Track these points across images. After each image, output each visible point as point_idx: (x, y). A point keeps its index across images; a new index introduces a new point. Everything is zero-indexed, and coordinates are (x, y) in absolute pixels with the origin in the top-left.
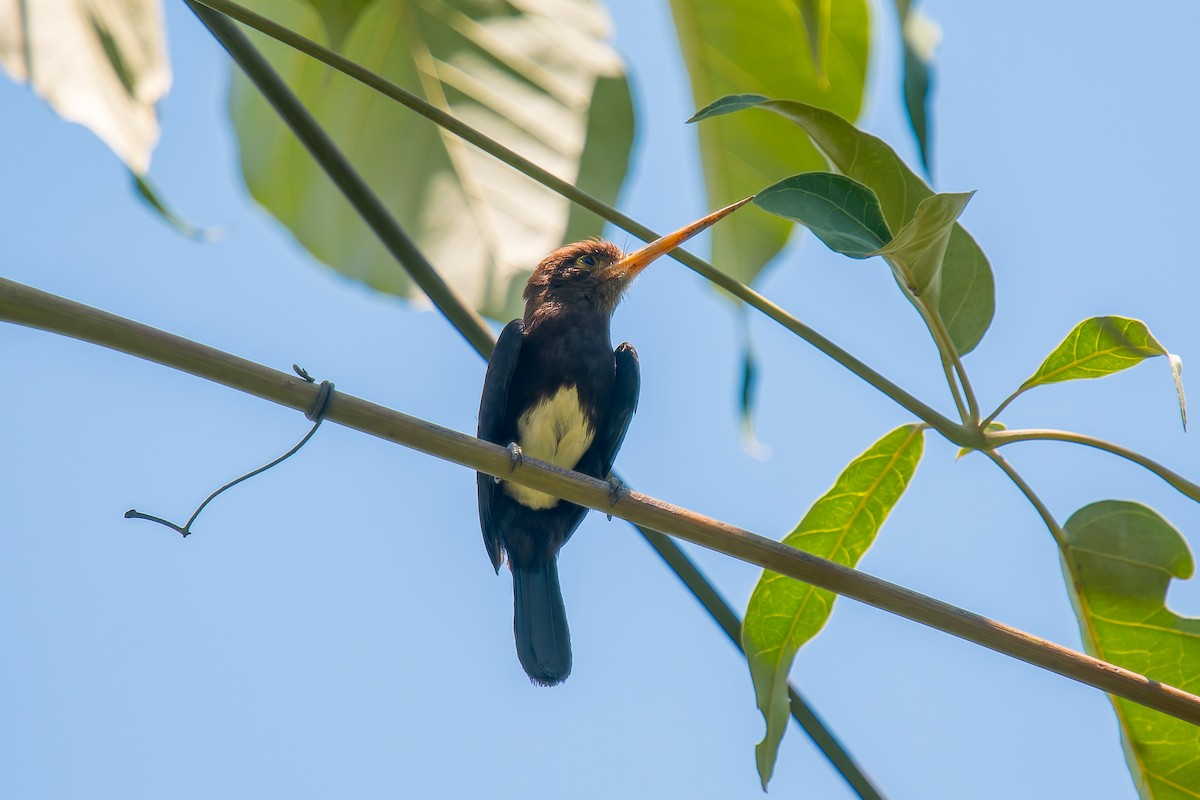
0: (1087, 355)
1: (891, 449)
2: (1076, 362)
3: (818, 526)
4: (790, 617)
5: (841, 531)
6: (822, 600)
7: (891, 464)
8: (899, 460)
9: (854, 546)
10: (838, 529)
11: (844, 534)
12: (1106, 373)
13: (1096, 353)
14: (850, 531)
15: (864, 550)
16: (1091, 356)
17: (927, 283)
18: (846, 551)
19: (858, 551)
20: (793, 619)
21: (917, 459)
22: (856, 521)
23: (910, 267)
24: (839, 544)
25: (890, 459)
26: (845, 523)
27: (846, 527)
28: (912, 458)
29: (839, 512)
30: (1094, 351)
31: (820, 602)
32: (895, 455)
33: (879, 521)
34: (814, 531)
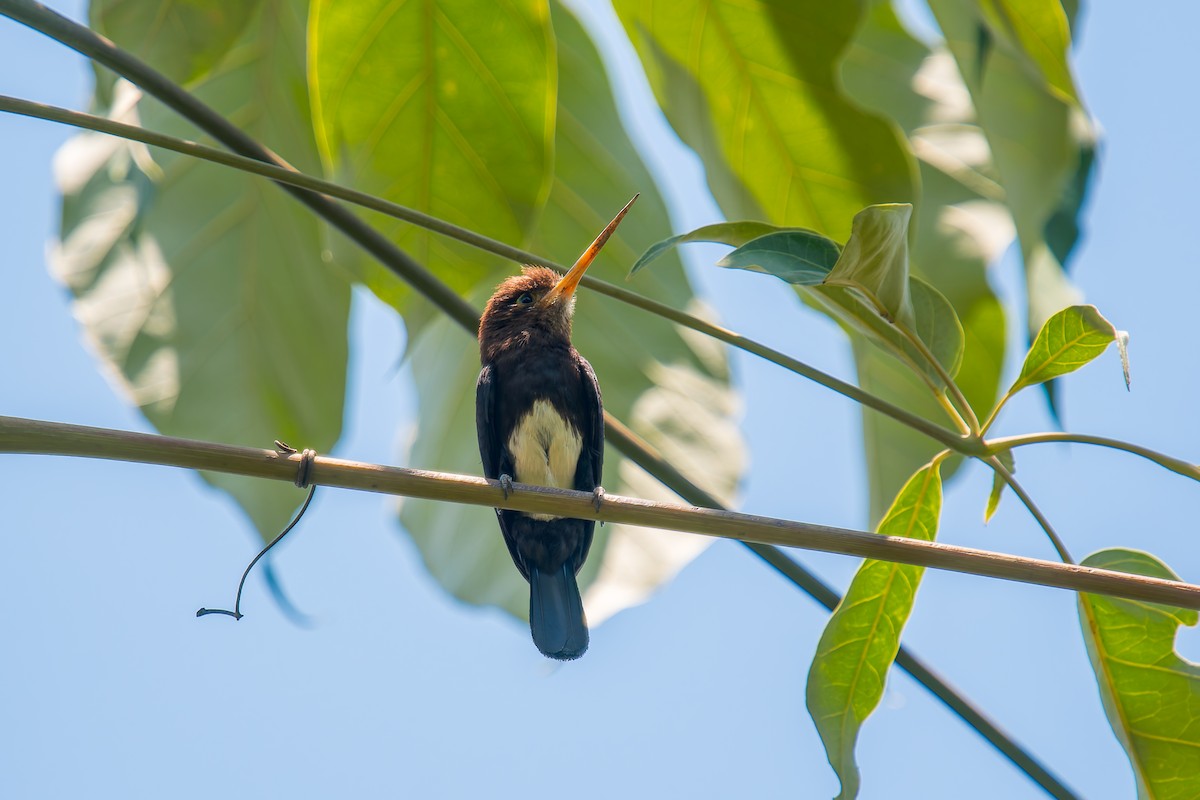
0: (1059, 350)
1: (912, 500)
2: (1051, 358)
3: (860, 598)
4: (847, 685)
5: (880, 598)
6: (875, 670)
7: (915, 516)
8: (922, 511)
9: (896, 613)
10: (877, 596)
11: (884, 598)
12: (1080, 365)
13: (1066, 346)
14: (889, 596)
15: (905, 618)
16: (1062, 350)
17: (898, 307)
18: (888, 618)
19: (900, 619)
20: (850, 688)
21: (938, 507)
22: (892, 584)
23: (874, 294)
24: (881, 611)
25: (912, 509)
26: (883, 588)
27: (884, 592)
28: (933, 507)
29: (876, 578)
30: (1063, 344)
31: (872, 673)
32: (917, 505)
33: (914, 585)
34: (857, 603)
